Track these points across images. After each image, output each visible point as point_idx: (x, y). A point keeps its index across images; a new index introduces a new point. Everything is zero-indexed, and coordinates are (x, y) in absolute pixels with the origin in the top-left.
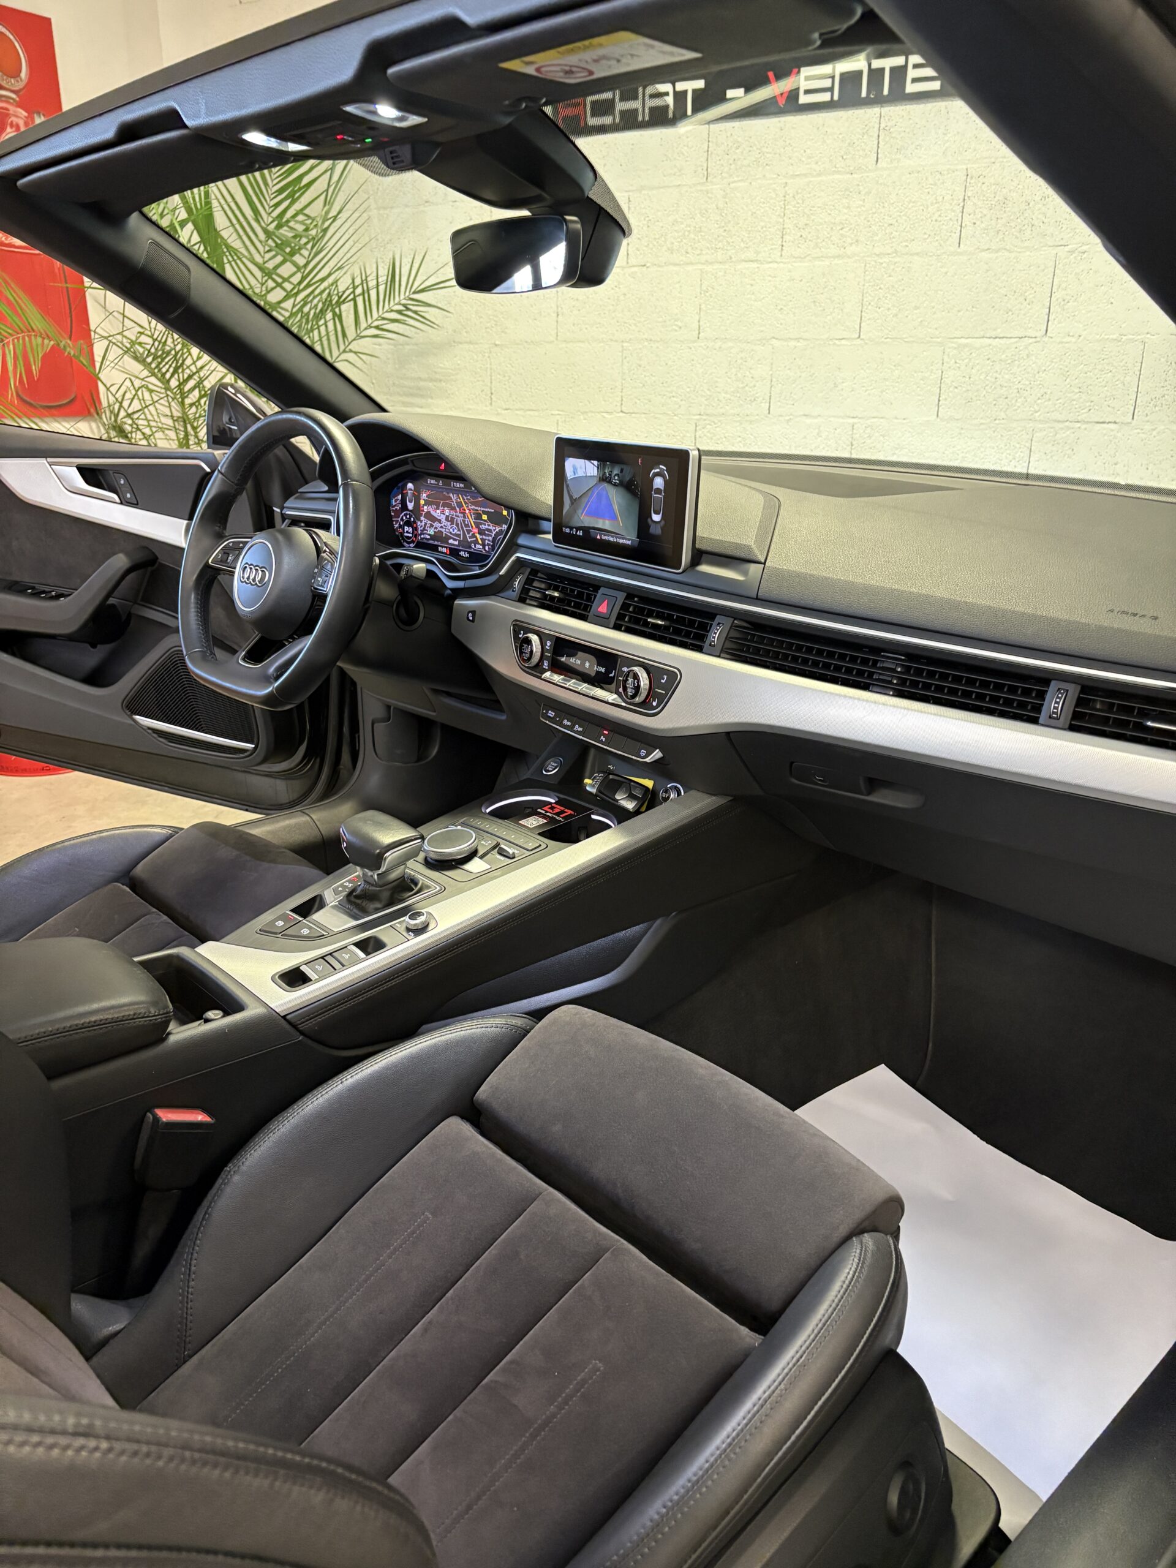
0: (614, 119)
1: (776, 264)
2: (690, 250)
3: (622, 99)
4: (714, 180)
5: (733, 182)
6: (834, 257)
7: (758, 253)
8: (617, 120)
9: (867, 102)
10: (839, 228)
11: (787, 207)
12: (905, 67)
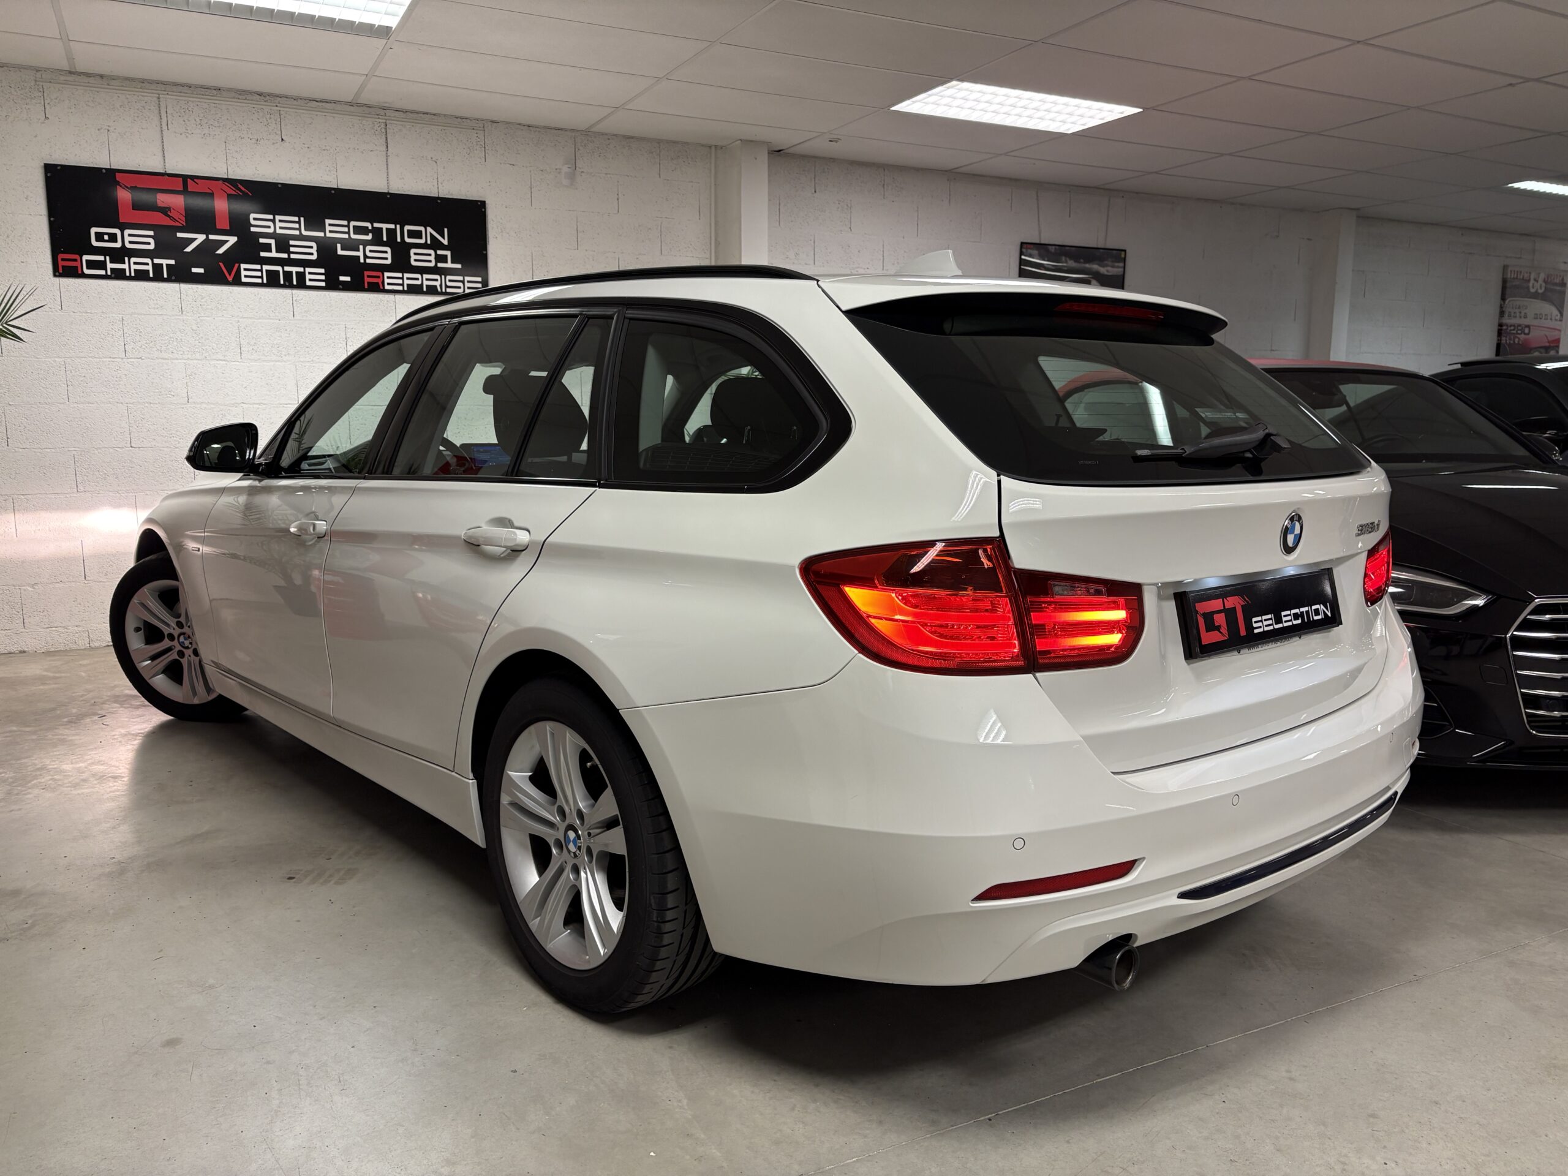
0: (106, 272)
1: (238, 363)
2: (174, 351)
3: (111, 262)
4: (187, 314)
5: (201, 317)
6: (276, 361)
7: (225, 356)
8: (109, 273)
9: (284, 286)
10: (276, 346)
11: (241, 333)
12: (304, 272)
